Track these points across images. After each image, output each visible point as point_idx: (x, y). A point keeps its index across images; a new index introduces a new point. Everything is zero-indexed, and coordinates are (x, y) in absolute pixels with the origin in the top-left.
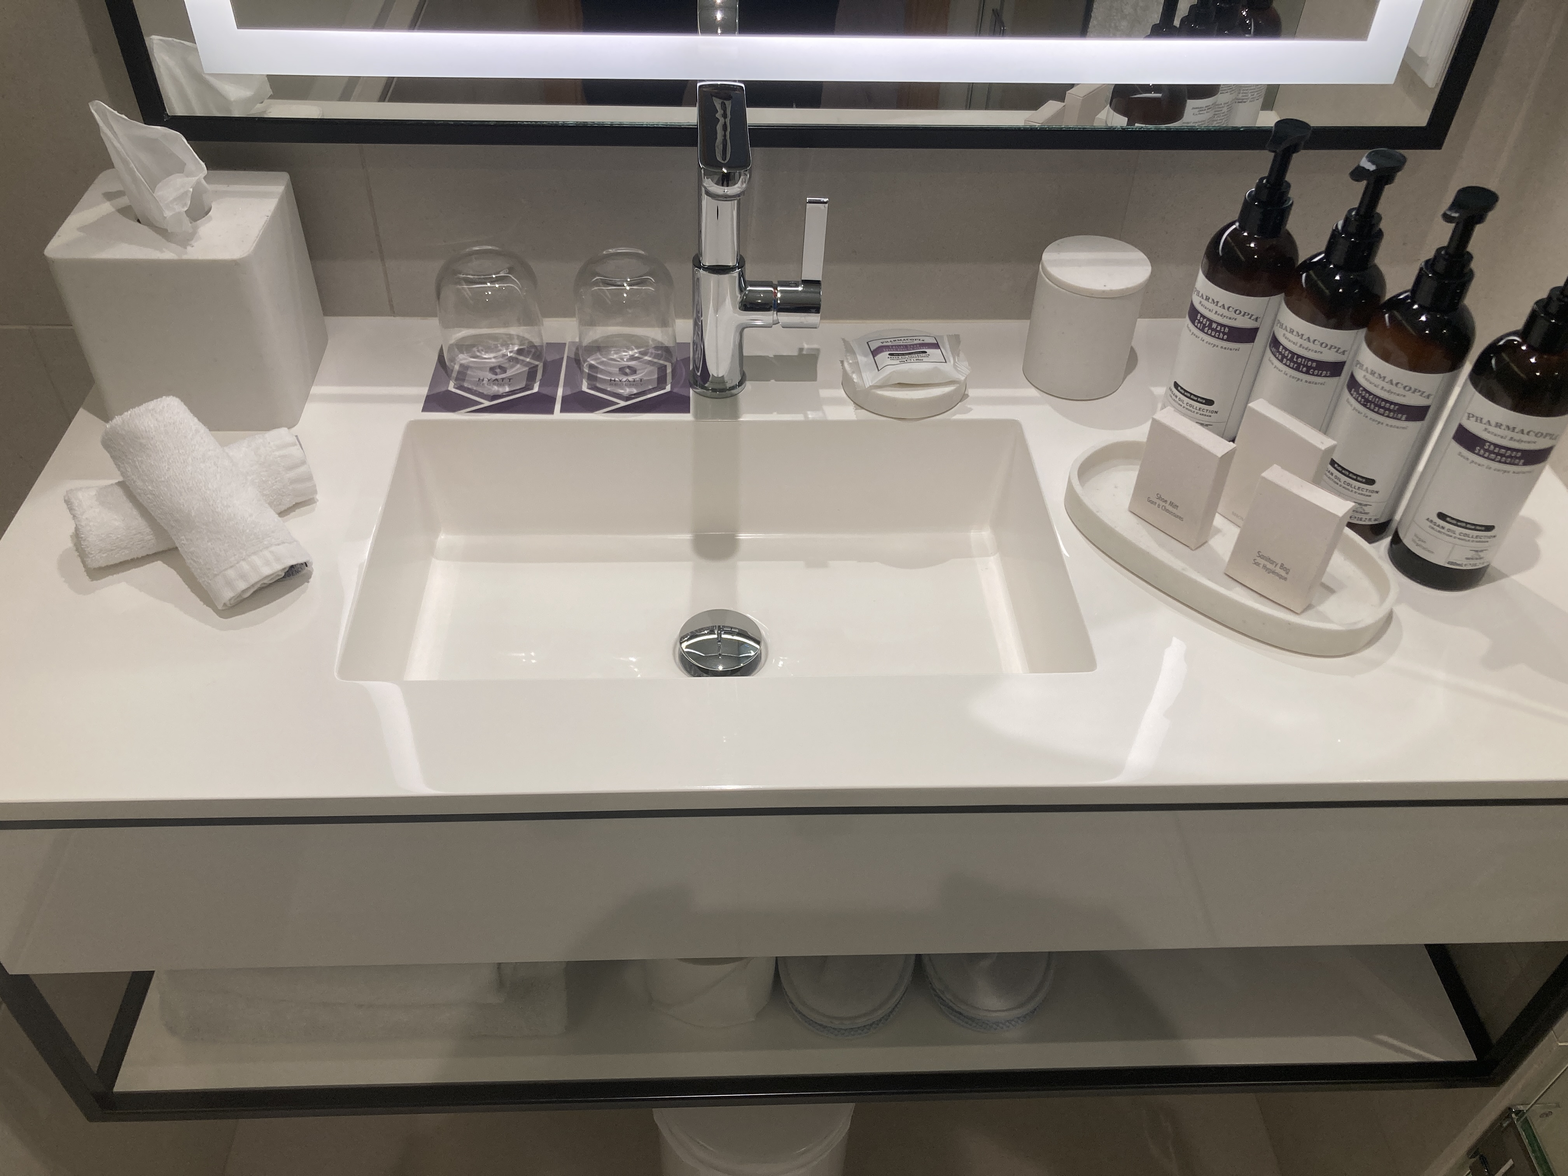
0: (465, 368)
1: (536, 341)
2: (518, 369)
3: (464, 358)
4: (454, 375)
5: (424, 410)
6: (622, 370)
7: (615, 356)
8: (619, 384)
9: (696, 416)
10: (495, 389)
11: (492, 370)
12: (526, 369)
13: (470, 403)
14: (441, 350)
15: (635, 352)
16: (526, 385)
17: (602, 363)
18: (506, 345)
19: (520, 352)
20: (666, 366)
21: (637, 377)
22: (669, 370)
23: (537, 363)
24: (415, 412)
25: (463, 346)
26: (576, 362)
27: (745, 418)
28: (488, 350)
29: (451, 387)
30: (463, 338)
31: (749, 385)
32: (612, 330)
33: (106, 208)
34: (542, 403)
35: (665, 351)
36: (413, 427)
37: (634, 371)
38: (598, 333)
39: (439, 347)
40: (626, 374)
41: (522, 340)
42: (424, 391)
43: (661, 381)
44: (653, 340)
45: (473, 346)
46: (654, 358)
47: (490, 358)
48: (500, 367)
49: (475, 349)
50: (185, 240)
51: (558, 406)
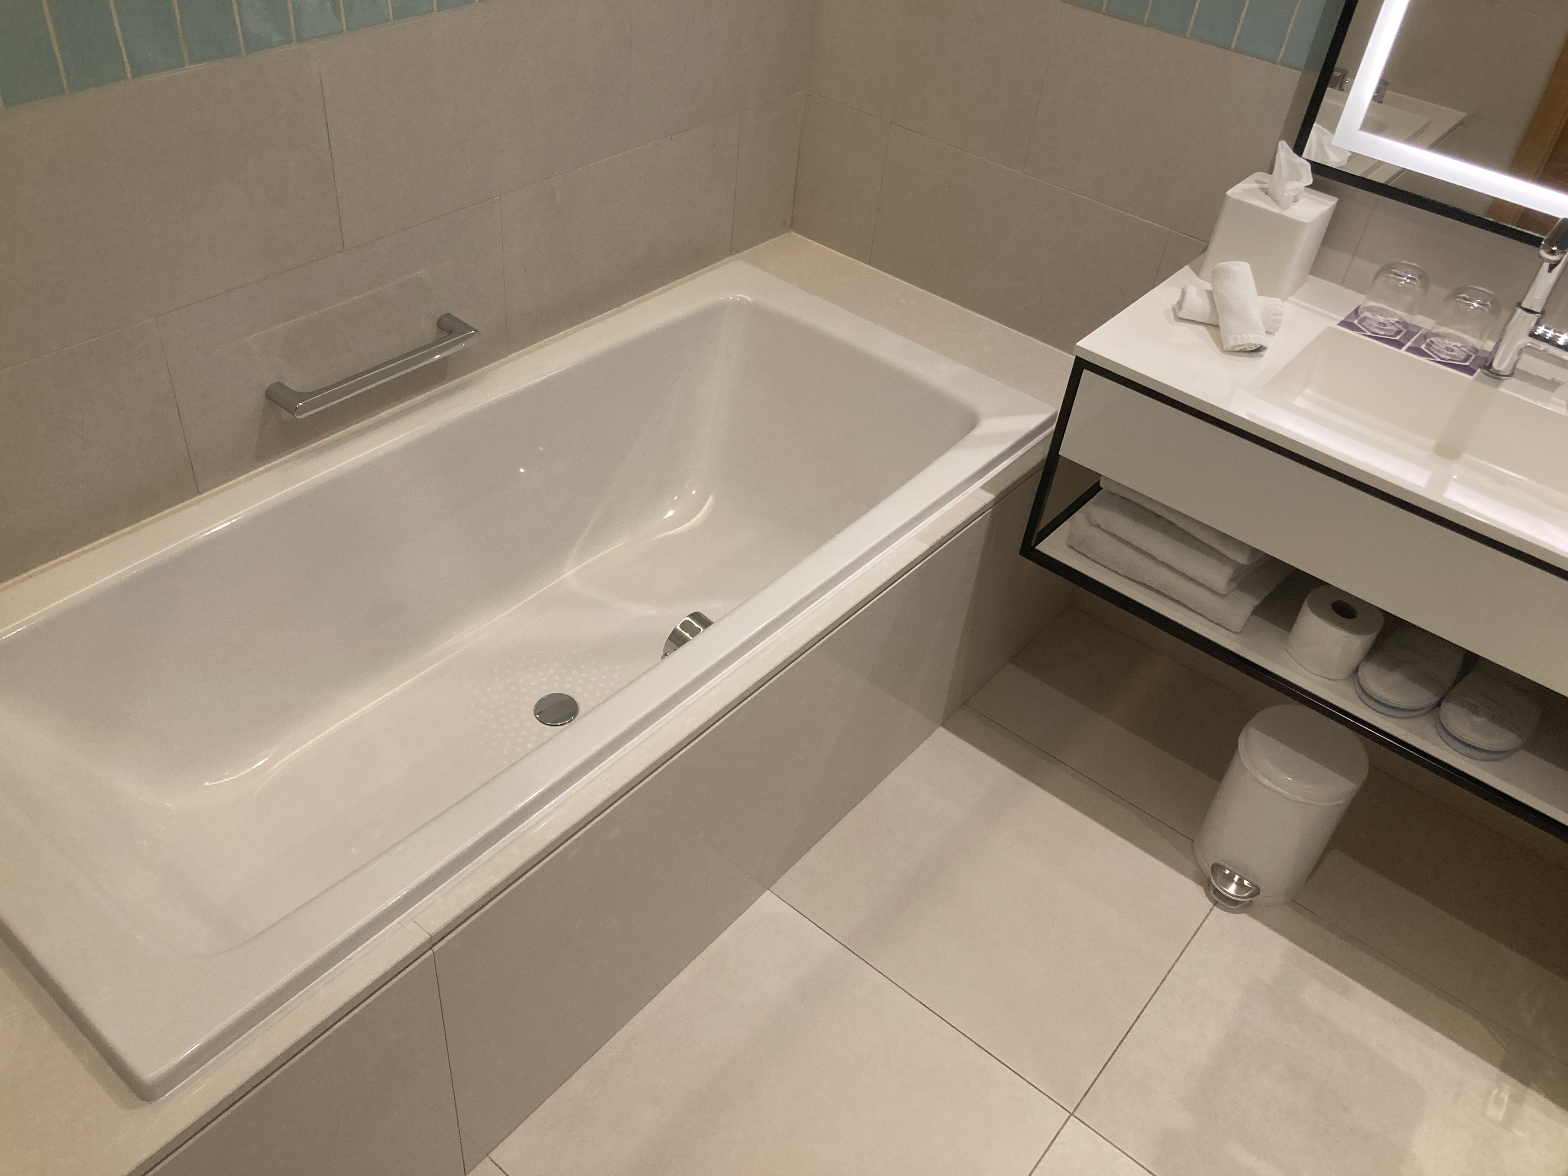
0: (1365, 318)
1: (1408, 321)
2: (1393, 328)
3: (1367, 314)
4: (1359, 318)
5: (1339, 325)
6: (1447, 349)
7: (1447, 342)
8: (1442, 353)
9: (1477, 379)
10: (1377, 331)
11: (1379, 323)
12: (1397, 329)
13: (1361, 331)
14: (1359, 307)
15: (1459, 345)
16: (1393, 335)
17: (1439, 342)
18: (1391, 316)
19: (1397, 322)
20: (1471, 356)
21: (1453, 354)
22: (1472, 358)
23: (1403, 329)
24: (1334, 324)
25: (1369, 309)
26: (1425, 337)
27: (1502, 389)
28: (1381, 315)
29: (1356, 322)
30: (1372, 307)
31: (1513, 380)
32: (1451, 331)
33: (1256, 186)
34: (1399, 345)
35: (1475, 350)
36: (1329, 329)
37: (1453, 351)
38: (1443, 330)
39: (1359, 305)
40: (1448, 351)
41: (1401, 318)
42: (1342, 318)
43: (1466, 360)
44: (1472, 344)
45: (1375, 311)
46: (1468, 350)
47: (1381, 319)
48: (1384, 324)
49: (1375, 313)
50: (1284, 208)
51: (1405, 348)
